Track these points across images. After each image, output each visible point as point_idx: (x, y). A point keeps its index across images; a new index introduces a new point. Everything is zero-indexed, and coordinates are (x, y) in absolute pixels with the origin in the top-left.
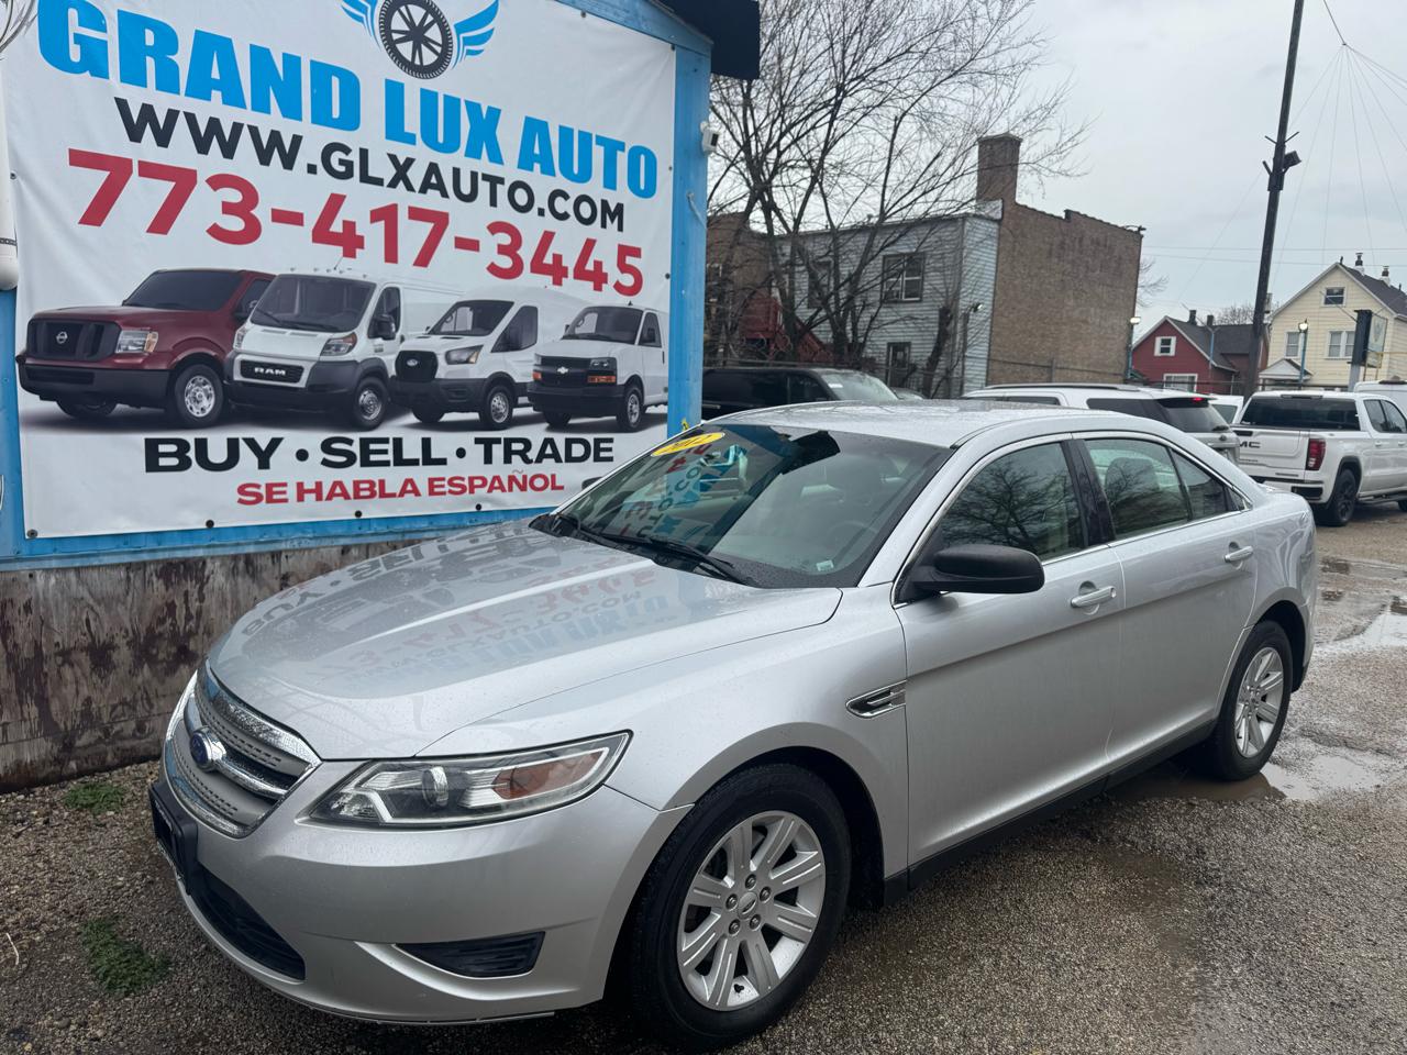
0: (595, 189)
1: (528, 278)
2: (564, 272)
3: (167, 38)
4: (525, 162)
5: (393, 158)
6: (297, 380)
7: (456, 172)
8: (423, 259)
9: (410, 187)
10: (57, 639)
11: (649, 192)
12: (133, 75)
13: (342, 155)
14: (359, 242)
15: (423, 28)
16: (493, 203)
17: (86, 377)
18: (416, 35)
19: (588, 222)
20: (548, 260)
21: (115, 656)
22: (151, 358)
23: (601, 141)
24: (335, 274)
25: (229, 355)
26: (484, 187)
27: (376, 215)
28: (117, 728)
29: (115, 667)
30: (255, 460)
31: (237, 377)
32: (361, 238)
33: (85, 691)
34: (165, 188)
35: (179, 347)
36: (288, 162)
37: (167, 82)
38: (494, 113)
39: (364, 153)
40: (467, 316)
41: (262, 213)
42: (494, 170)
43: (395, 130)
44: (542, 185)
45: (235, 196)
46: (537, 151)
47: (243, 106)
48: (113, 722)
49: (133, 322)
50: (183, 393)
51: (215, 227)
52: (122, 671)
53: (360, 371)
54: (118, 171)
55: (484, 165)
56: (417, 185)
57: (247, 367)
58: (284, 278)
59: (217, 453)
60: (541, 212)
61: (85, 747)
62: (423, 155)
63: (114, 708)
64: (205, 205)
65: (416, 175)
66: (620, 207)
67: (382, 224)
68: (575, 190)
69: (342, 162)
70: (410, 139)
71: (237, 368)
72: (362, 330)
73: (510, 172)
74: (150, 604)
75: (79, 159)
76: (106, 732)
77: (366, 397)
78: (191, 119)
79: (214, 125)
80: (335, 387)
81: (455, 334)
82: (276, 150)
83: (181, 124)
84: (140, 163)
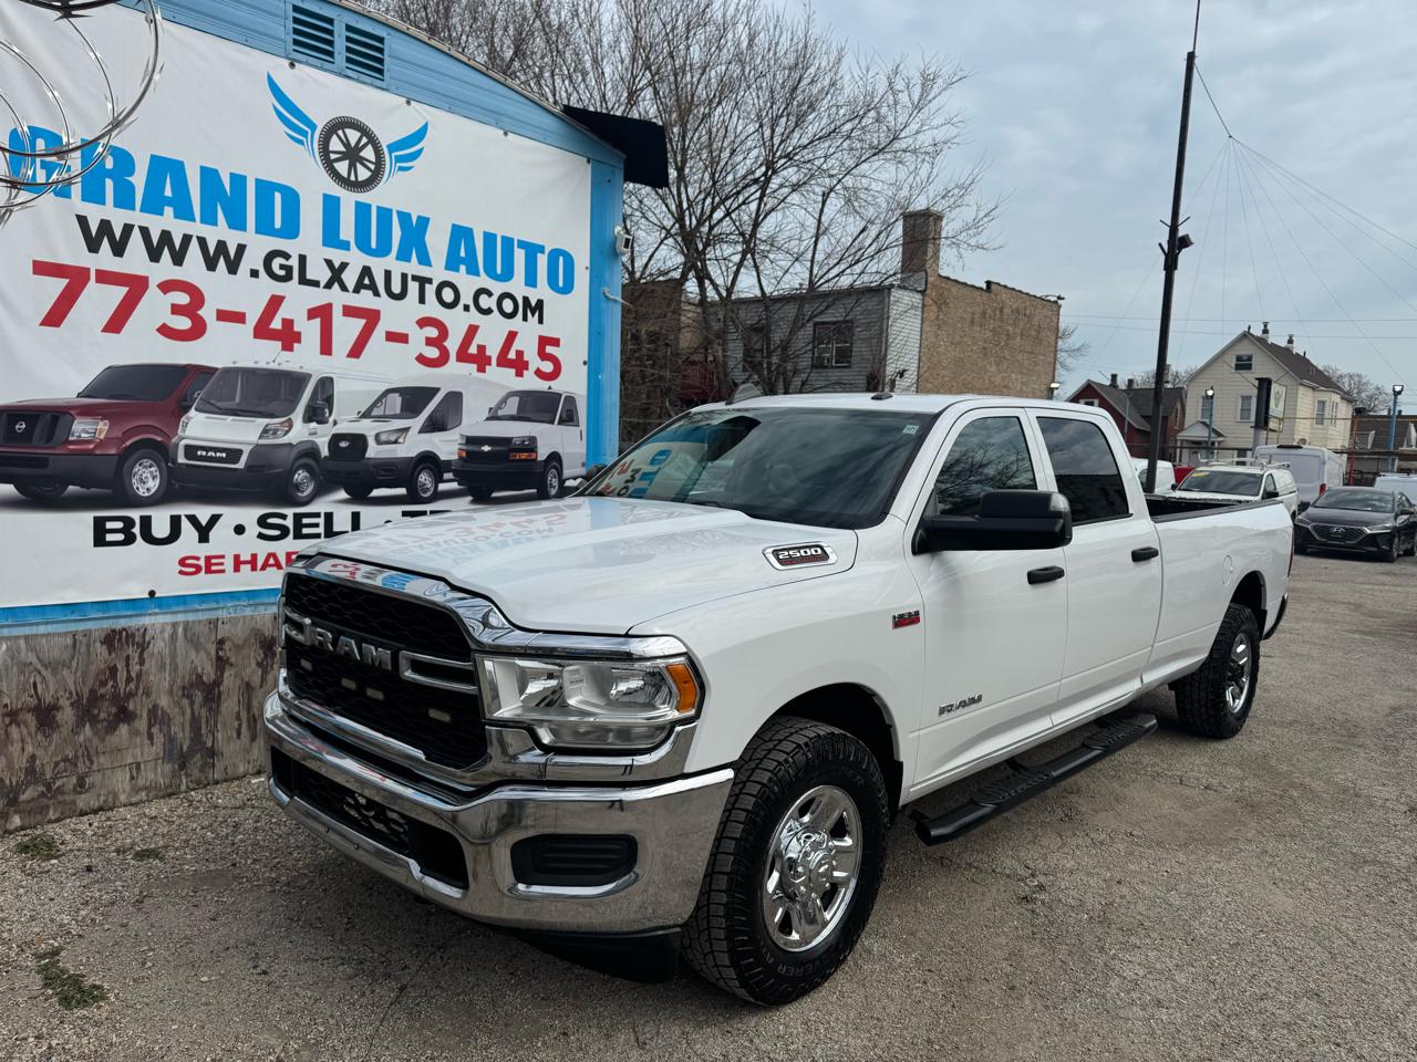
0: (517, 287)
1: (453, 365)
2: (488, 361)
3: (125, 162)
4: (452, 265)
5: (329, 263)
6: (236, 461)
7: (388, 274)
8: (356, 352)
9: (344, 288)
10: (6, 700)
11: (567, 288)
12: (93, 194)
13: (283, 261)
14: (297, 337)
15: (358, 148)
16: (422, 300)
17: (42, 462)
18: (352, 154)
19: (511, 316)
20: (473, 350)
21: (59, 716)
22: (101, 444)
23: (522, 244)
24: (273, 366)
25: (174, 440)
26: (413, 287)
27: (312, 314)
28: (58, 783)
29: (58, 727)
30: (195, 534)
31: (181, 459)
32: (299, 334)
33: (30, 749)
34: (119, 292)
35: (127, 435)
36: (233, 268)
37: (124, 200)
38: (424, 222)
39: (302, 259)
40: (395, 402)
41: (208, 313)
42: (424, 271)
43: (331, 237)
44: (467, 284)
45: (182, 299)
46: (463, 254)
47: (193, 220)
48: (55, 779)
49: (87, 411)
50: (130, 474)
51: (164, 326)
52: (65, 731)
53: (294, 453)
54: (76, 279)
55: (413, 267)
56: (351, 286)
57: (191, 451)
58: (227, 371)
59: (161, 528)
60: (466, 308)
61: (28, 802)
62: (356, 260)
63: (57, 764)
64: (155, 308)
65: (350, 278)
66: (540, 303)
67: (318, 321)
68: (498, 288)
69: (282, 267)
70: (345, 246)
71: (181, 452)
73: (438, 273)
74: (93, 668)
75: (41, 268)
76: (48, 787)
77: (300, 476)
78: (145, 232)
79: (166, 237)
80: (271, 466)
81: (384, 418)
82: (222, 257)
83: (136, 235)
84: (98, 272)
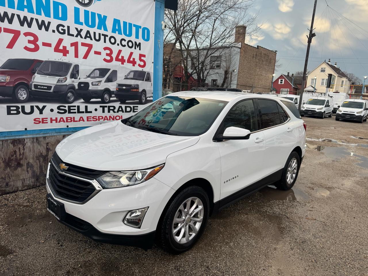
0: (133, 38)
1: (114, 62)
2: (124, 61)
4: (114, 31)
5: (77, 29)
6: (50, 90)
7: (95, 33)
8: (85, 57)
9: (81, 37)
11: (148, 40)
13: (62, 28)
14: (68, 52)
16: (105, 42)
19: (131, 47)
20: (120, 57)
22: (8, 83)
23: (135, 26)
24: (60, 61)
25: (31, 83)
26: (102, 38)
27: (72, 45)
30: (38, 112)
31: (33, 89)
34: (11, 36)
35: (16, 80)
36: (47, 29)
38: (105, 17)
39: (68, 27)
40: (97, 73)
41: (39, 43)
42: (105, 33)
43: (77, 21)
44: (118, 37)
45: (32, 38)
46: (117, 28)
47: (34, 13)
49: (3, 73)
50: (18, 93)
53: (68, 87)
55: (102, 32)
56: (84, 37)
57: (36, 86)
58: (46, 62)
59: (28, 109)
60: (118, 45)
62: (85, 29)
64: (23, 41)
65: (83, 34)
66: (140, 44)
67: (74, 47)
68: (127, 39)
69: (62, 30)
70: (81, 24)
71: (33, 86)
72: (68, 76)
73: (110, 33)
74: (9, 151)
77: (70, 94)
78: (18, 16)
79: (25, 18)
80: (61, 91)
81: (94, 78)
82: (43, 26)
83: (16, 17)
84: (4, 28)
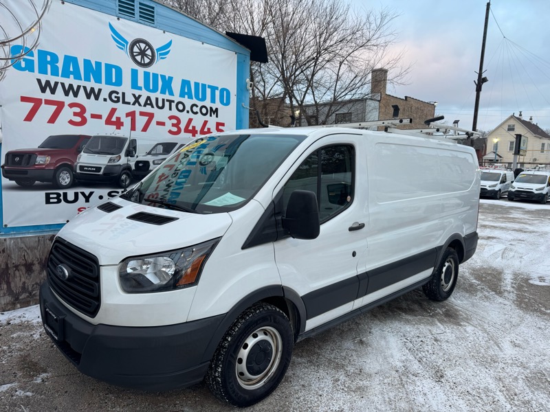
0: (208, 103)
1: (183, 134)
2: (196, 132)
3: (55, 58)
4: (182, 95)
5: (134, 95)
6: (99, 172)
7: (157, 99)
8: (145, 129)
9: (140, 105)
10: (14, 261)
11: (228, 103)
12: (43, 70)
13: (116, 95)
14: (122, 124)
15: (145, 50)
16: (170, 109)
17: (25, 172)
18: (142, 53)
19: (205, 115)
20: (190, 128)
21: (34, 268)
22: (48, 165)
23: (209, 87)
24: (113, 135)
25: (75, 164)
26: (167, 104)
27: (128, 115)
28: (34, 292)
29: (34, 271)
30: (84, 199)
31: (78, 171)
32: (123, 123)
33: (23, 280)
34: (53, 108)
35: (57, 162)
36: (97, 98)
37: (55, 73)
38: (171, 79)
39: (123, 94)
40: (161, 148)
41: (87, 115)
42: (171, 98)
43: (134, 85)
44: (188, 103)
45: (77, 110)
46: (186, 91)
47: (81, 80)
48: (33, 290)
49: (41, 153)
50: (59, 177)
51: (71, 120)
52: (36, 273)
53: (122, 168)
54: (37, 103)
55: (167, 96)
56: (142, 104)
57: (82, 168)
58: (95, 137)
59: (71, 197)
60: (188, 112)
61: (23, 299)
62: (144, 94)
63: (33, 285)
64: (67, 114)
65: (142, 101)
66: (217, 109)
67: (130, 118)
68: (200, 104)
69: (116, 97)
70: (140, 88)
71: (78, 168)
72: (123, 154)
73: (177, 98)
74: (46, 250)
75: (24, 99)
76: (30, 293)
77: (124, 177)
78: (63, 85)
79: (71, 86)
80: (113, 173)
81: (156, 155)
82: (93, 94)
83: (59, 86)
84: (45, 100)
